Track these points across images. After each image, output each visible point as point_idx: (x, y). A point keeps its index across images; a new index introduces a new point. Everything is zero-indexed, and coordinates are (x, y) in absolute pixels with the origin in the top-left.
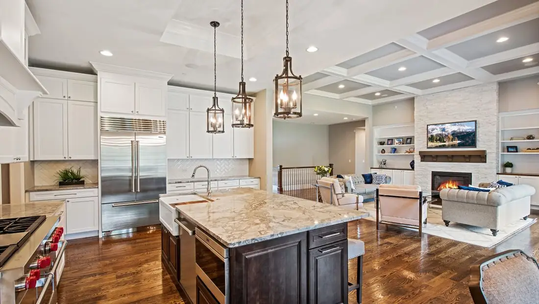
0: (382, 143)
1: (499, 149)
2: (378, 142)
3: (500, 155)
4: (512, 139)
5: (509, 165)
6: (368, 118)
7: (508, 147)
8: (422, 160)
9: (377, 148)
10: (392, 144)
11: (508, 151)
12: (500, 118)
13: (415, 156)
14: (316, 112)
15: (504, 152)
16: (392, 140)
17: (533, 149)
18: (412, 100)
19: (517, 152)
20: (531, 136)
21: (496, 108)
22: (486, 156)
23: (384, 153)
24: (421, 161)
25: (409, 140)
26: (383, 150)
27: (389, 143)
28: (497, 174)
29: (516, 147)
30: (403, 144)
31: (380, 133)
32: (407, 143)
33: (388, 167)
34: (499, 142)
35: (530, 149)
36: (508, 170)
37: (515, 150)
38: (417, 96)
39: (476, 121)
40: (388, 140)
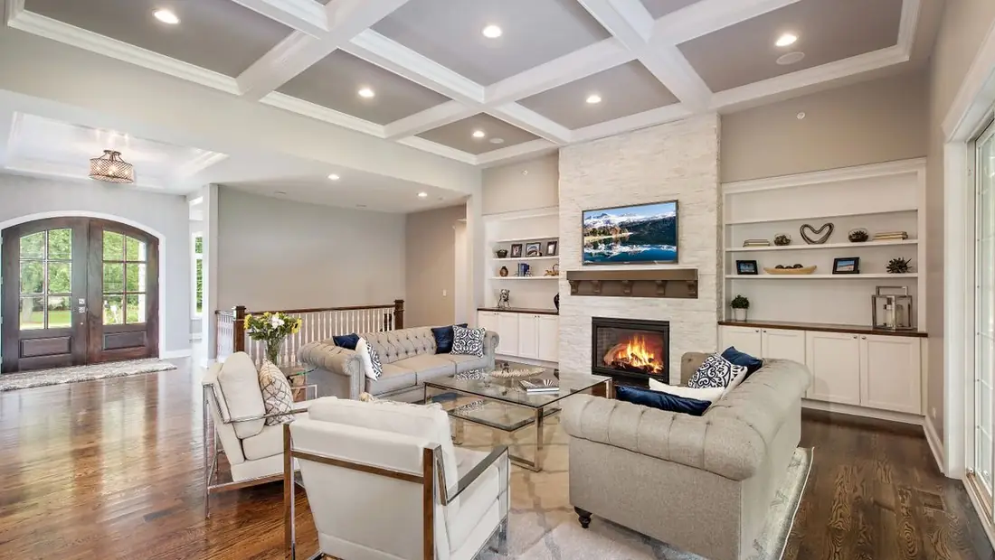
0: (501, 254)
1: (721, 267)
2: (494, 253)
3: (724, 280)
4: (746, 244)
5: (741, 303)
6: (470, 196)
7: (739, 263)
8: (574, 290)
9: (492, 263)
10: (519, 255)
11: (740, 273)
12: (724, 198)
13: (560, 282)
14: (334, 169)
15: (729, 273)
16: (521, 246)
17: (787, 268)
18: (554, 155)
19: (756, 273)
20: (784, 237)
21: (715, 172)
22: (697, 281)
23: (506, 275)
24: (573, 294)
25: (551, 248)
26: (504, 268)
27: (515, 254)
28: (720, 323)
29: (754, 263)
30: (541, 255)
31: (498, 231)
32: (547, 254)
33: (512, 306)
34: (721, 251)
35: (782, 267)
36: (740, 314)
37: (751, 269)
38: (566, 145)
39: (677, 201)
40: (514, 246)
